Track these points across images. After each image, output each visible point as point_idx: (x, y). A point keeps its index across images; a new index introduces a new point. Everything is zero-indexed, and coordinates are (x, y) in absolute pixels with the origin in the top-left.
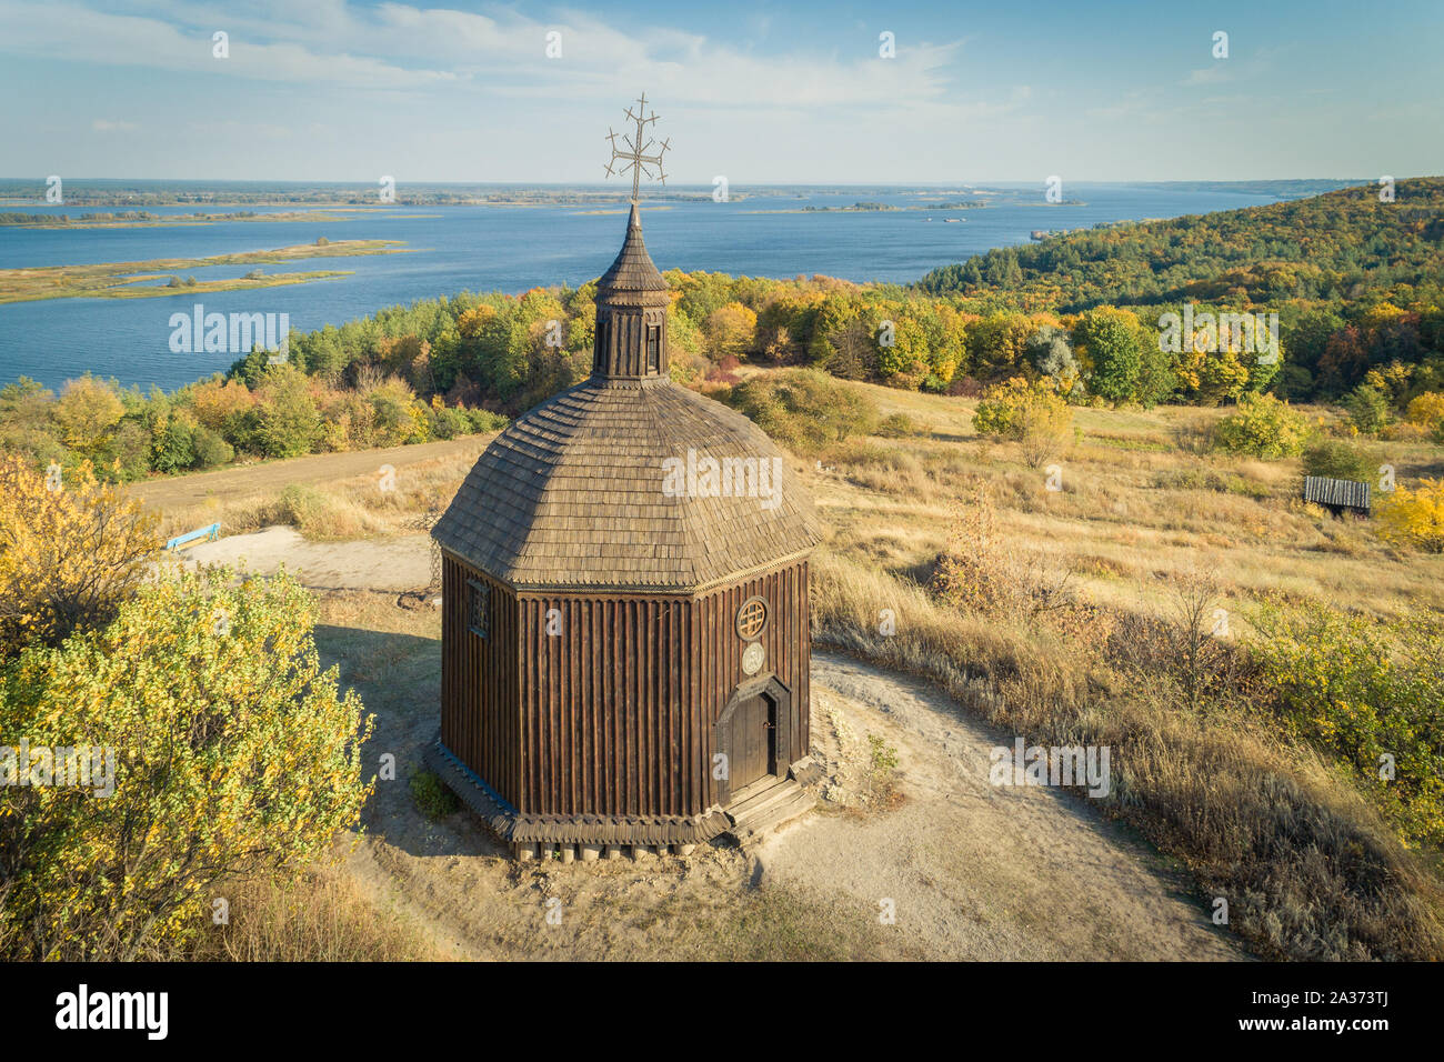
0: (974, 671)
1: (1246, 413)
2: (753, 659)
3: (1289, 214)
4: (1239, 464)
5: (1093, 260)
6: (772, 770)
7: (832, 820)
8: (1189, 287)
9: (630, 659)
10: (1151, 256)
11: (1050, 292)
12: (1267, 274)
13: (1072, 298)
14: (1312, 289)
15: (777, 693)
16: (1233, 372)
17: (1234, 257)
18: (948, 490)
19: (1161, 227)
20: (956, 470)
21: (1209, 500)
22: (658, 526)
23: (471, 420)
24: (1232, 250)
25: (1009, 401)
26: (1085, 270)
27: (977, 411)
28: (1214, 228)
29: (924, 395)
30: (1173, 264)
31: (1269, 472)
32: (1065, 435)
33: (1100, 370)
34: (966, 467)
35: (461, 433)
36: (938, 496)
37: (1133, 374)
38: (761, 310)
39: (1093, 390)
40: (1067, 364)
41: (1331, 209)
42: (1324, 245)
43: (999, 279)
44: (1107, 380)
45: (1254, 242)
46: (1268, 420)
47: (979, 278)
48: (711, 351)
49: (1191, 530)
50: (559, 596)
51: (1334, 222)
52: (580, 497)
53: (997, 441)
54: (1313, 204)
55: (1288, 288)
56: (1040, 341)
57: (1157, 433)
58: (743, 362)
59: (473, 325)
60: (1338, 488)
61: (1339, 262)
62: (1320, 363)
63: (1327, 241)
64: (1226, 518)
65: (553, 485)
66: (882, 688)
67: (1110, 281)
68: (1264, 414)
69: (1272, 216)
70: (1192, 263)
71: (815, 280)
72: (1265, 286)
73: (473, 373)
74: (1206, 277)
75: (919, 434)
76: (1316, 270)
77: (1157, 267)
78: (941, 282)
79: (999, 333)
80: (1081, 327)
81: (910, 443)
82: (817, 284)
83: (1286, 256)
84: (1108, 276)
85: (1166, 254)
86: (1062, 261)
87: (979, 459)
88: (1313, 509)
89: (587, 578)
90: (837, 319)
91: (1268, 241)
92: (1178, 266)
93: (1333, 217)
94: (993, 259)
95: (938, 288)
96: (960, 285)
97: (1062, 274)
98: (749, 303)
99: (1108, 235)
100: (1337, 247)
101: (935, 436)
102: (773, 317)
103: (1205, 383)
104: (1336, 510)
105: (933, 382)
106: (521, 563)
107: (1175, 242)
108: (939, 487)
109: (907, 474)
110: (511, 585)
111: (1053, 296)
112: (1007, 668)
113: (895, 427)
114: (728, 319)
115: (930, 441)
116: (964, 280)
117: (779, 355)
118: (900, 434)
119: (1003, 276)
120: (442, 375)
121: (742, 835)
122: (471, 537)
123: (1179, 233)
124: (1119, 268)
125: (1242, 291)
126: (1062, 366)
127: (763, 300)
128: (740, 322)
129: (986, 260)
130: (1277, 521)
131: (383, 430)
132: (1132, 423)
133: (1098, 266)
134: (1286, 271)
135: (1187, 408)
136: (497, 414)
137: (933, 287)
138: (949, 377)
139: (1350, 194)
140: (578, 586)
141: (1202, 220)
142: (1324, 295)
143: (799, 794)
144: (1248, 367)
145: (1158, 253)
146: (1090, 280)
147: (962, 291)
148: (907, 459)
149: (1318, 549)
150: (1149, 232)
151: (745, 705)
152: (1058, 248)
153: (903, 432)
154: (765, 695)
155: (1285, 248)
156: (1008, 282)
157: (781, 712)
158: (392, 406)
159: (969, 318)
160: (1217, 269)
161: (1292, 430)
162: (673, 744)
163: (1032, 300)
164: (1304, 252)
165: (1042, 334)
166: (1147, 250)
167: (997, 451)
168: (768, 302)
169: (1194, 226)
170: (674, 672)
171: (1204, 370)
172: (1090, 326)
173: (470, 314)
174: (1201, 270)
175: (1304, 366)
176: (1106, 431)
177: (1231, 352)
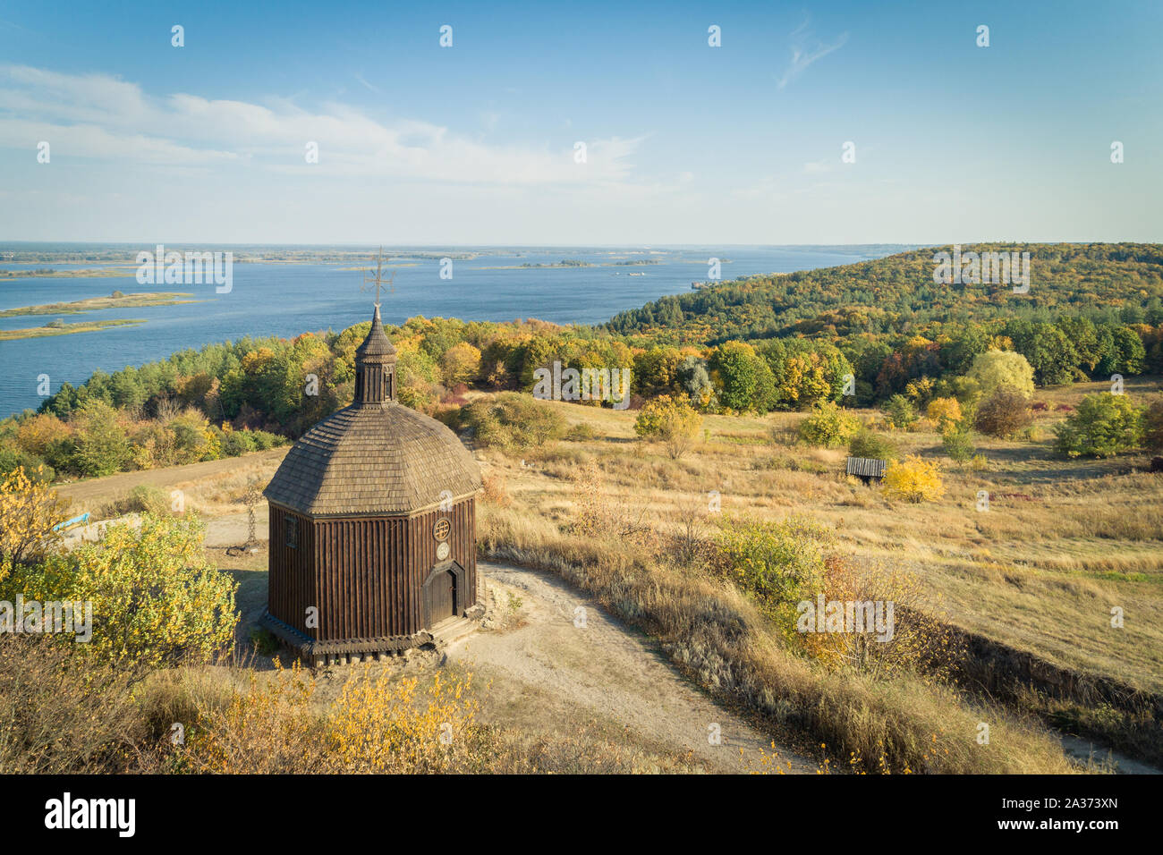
0: (576, 564)
1: (817, 415)
2: (443, 551)
3: (866, 270)
4: (814, 451)
5: (734, 305)
6: (455, 613)
7: (486, 635)
8: (798, 325)
9: (376, 553)
10: (774, 302)
11: (703, 329)
12: (849, 315)
13: (718, 334)
14: (877, 326)
15: (457, 570)
16: (820, 387)
17: (830, 302)
18: (613, 477)
19: (781, 279)
20: (618, 462)
21: (787, 476)
22: (391, 481)
23: (256, 440)
24: (829, 297)
25: (659, 412)
26: (728, 312)
27: (638, 419)
28: (817, 280)
29: (605, 409)
30: (789, 307)
31: (832, 455)
32: (697, 436)
33: (727, 388)
34: (626, 460)
35: (248, 450)
36: (606, 481)
37: (750, 389)
38: (484, 347)
39: (724, 403)
40: (707, 389)
41: (893, 267)
42: (889, 292)
43: (667, 320)
44: (733, 395)
45: (843, 291)
46: (832, 421)
47: (652, 319)
48: (446, 380)
49: (770, 496)
50: (337, 520)
51: (895, 276)
52: (348, 467)
53: (651, 441)
54: (882, 263)
55: (862, 325)
56: (687, 367)
57: (763, 432)
58: (471, 388)
59: (255, 364)
60: (867, 465)
61: (899, 305)
62: (878, 379)
63: (891, 291)
64: (795, 488)
65: (333, 461)
66: (526, 578)
67: (745, 320)
68: (829, 416)
69: (855, 272)
70: (801, 307)
71: (529, 323)
72: (847, 324)
73: (255, 402)
74: (810, 317)
75: (597, 438)
76: (881, 311)
77: (778, 310)
78: (624, 323)
79: (657, 362)
80: (715, 356)
81: (590, 445)
82: (530, 326)
83: (865, 302)
84: (744, 316)
85: (784, 300)
86: (711, 306)
87: (636, 454)
88: (852, 480)
89: (352, 510)
90: (540, 354)
91: (853, 290)
92: (792, 309)
94: (662, 305)
95: (622, 327)
96: (638, 325)
97: (712, 315)
98: (475, 343)
99: (744, 286)
100: (898, 295)
101: (608, 439)
102: (494, 353)
103: (802, 396)
104: (866, 479)
106: (317, 503)
107: (791, 291)
108: (606, 475)
109: (584, 466)
110: (311, 516)
111: (705, 332)
112: (593, 560)
113: (579, 434)
114: (458, 356)
115: (604, 443)
116: (641, 320)
117: (498, 382)
118: (583, 438)
119: (669, 318)
120: (229, 405)
121: (437, 643)
122: (287, 493)
123: (793, 284)
124: (751, 311)
125: (832, 328)
126: (702, 385)
127: (486, 340)
128: (468, 357)
129: (657, 305)
130: (827, 488)
131: (182, 450)
132: (749, 426)
133: (737, 309)
134: (862, 312)
135: (791, 414)
136: (277, 434)
137: (619, 326)
139: (906, 257)
140: (348, 514)
141: (809, 274)
142: (885, 330)
143: (469, 623)
144: (831, 382)
145: (779, 299)
146: (731, 320)
147: (640, 329)
148: (585, 456)
149: (845, 504)
150: (773, 284)
151: (439, 577)
152: (709, 296)
153: (584, 437)
154: (449, 571)
155: (864, 295)
156: (673, 322)
157: (459, 581)
158: (190, 431)
159: (637, 351)
160: (819, 311)
161: (847, 427)
162: (400, 596)
163: (690, 336)
164: (877, 298)
165: (688, 363)
166: (772, 298)
167: (650, 448)
168: (490, 342)
169: (803, 279)
170: (399, 558)
171: (801, 386)
172: (720, 355)
173: (253, 355)
174: (808, 312)
175: (870, 382)
176: (728, 431)
177: (819, 372)
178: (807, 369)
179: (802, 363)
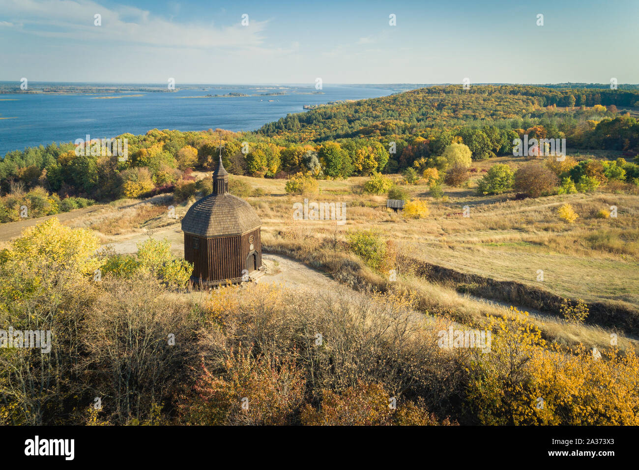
1: (373, 179)
3: (395, 100)
4: (371, 197)
5: (327, 119)
6: (255, 269)
8: (361, 130)
10: (348, 117)
11: (311, 132)
12: (386, 125)
13: (319, 135)
14: (400, 130)
16: (373, 164)
17: (376, 117)
18: (279, 214)
19: (351, 105)
20: (280, 207)
21: (360, 210)
23: (78, 203)
24: (376, 114)
25: (297, 181)
26: (324, 123)
27: (286, 185)
28: (370, 105)
29: (266, 179)
30: (355, 120)
31: (380, 199)
32: (316, 192)
33: (328, 166)
34: (284, 205)
35: (73, 208)
36: (275, 216)
37: (339, 166)
38: (199, 148)
39: (326, 173)
40: (317, 165)
41: (408, 98)
42: (406, 112)
43: (291, 127)
44: (330, 170)
45: (383, 111)
46: (380, 182)
47: (284, 127)
48: (180, 166)
49: (353, 219)
51: (409, 103)
53: (294, 195)
54: (403, 96)
55: (393, 130)
56: (307, 156)
57: (347, 188)
58: (194, 170)
59: (66, 160)
60: (396, 202)
61: (410, 118)
62: (400, 159)
63: (407, 111)
64: (364, 215)
67: (333, 127)
68: (378, 179)
69: (389, 101)
70: (362, 120)
71: (217, 131)
72: (385, 129)
73: (70, 181)
74: (367, 126)
75: (266, 195)
76: (402, 123)
77: (350, 122)
78: (268, 129)
79: (293, 154)
80: (322, 150)
81: (263, 198)
82: (218, 133)
83: (394, 117)
84: (332, 125)
85: (353, 116)
86: (315, 120)
87: (288, 202)
88: (389, 210)
90: (231, 151)
91: (388, 110)
92: (357, 121)
93: (409, 101)
94: (289, 119)
95: (267, 132)
96: (276, 131)
97: (315, 125)
98: (193, 145)
99: (332, 109)
100: (410, 113)
101: (272, 195)
102: (205, 151)
103: (364, 168)
104: (395, 209)
105: (269, 174)
107: (356, 111)
108: (275, 213)
109: (264, 210)
110: (206, 237)
111: (312, 134)
113: (257, 193)
114: (186, 153)
115: (270, 197)
116: (277, 128)
117: (209, 167)
118: (260, 195)
119: (293, 126)
120: (54, 183)
122: (194, 229)
123: (357, 107)
124: (336, 122)
125: (378, 131)
126: (315, 165)
127: (199, 143)
128: (191, 154)
129: (286, 119)
130: (378, 214)
131: (36, 210)
132: (339, 185)
133: (329, 121)
134: (393, 123)
135: (359, 177)
136: (89, 199)
137: (266, 132)
138: (275, 172)
139: (414, 92)
141: (366, 102)
142: (404, 132)
143: (261, 272)
144: (378, 161)
145: (350, 116)
146: (326, 127)
147: (277, 133)
148: (264, 204)
150: (347, 107)
151: (250, 256)
152: (314, 114)
153: (260, 194)
155: (393, 113)
156: (295, 129)
158: (40, 199)
159: (281, 148)
160: (371, 122)
161: (386, 184)
163: (305, 136)
164: (400, 115)
165: (307, 153)
166: (346, 115)
167: (294, 199)
168: (201, 145)
169: (363, 105)
171: (364, 163)
172: (324, 150)
173: (64, 155)
174: (365, 123)
175: (396, 160)
176: (330, 188)
177: (372, 156)
178: (367, 155)
179: (364, 152)
